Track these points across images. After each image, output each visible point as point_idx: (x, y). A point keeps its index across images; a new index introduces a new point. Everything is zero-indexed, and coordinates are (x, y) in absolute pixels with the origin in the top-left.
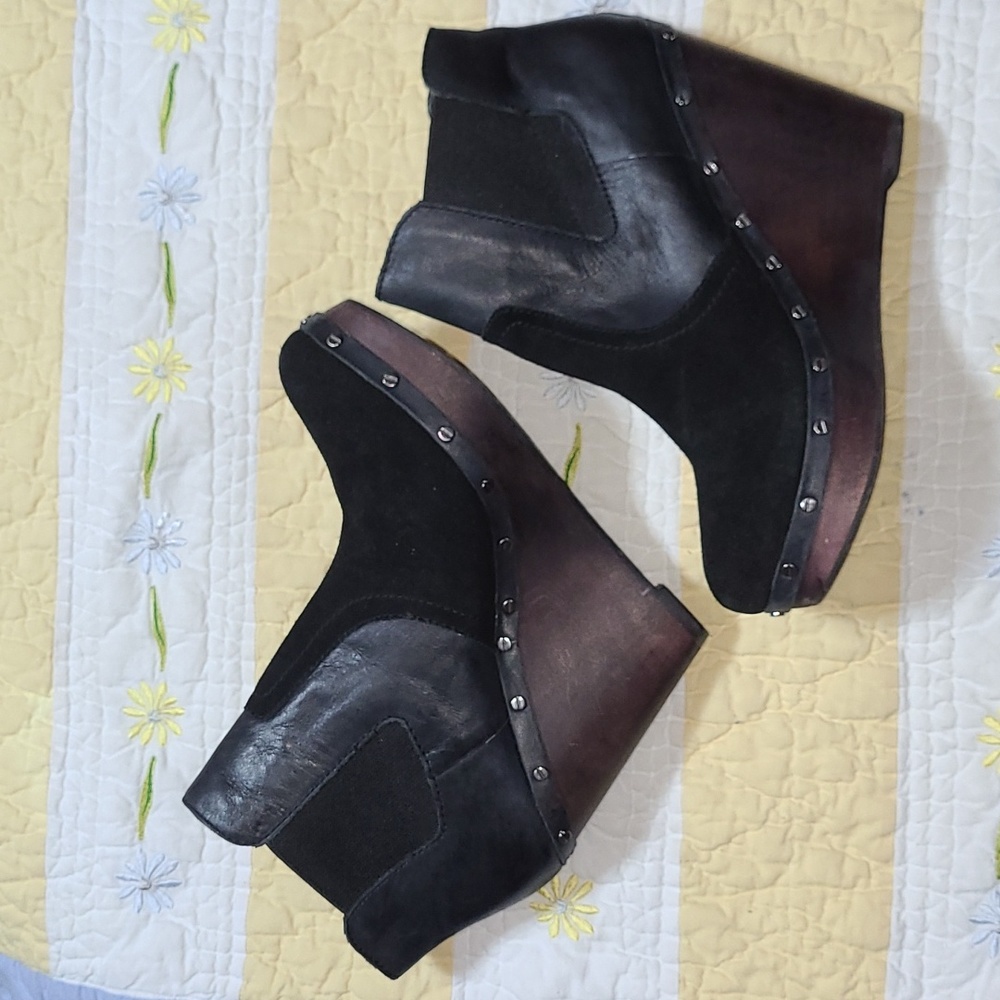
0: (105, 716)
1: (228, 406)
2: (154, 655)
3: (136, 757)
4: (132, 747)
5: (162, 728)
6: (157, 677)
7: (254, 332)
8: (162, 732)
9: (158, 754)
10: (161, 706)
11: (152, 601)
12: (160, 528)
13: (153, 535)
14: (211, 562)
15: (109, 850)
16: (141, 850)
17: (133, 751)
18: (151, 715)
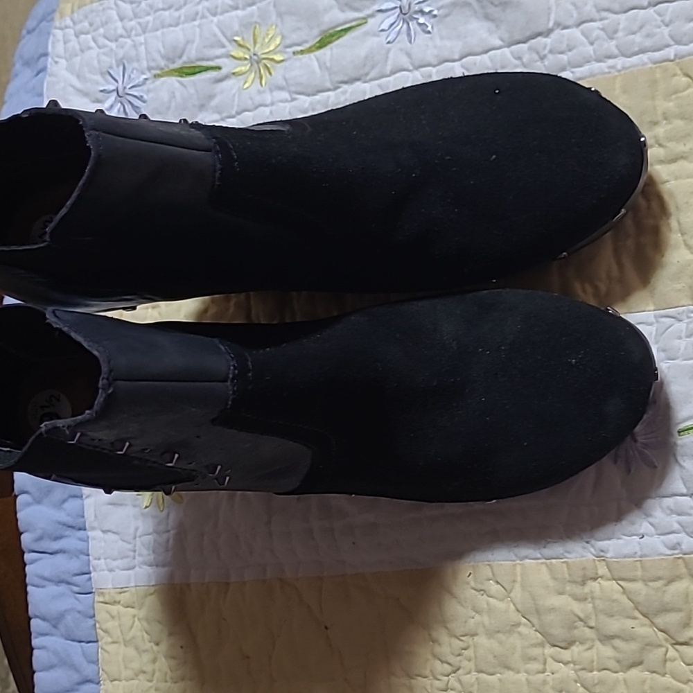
0: (249, 9)
1: (551, 52)
2: (306, 42)
3: (219, 51)
4: (227, 43)
5: (248, 67)
6: (288, 50)
7: (634, 59)
8: (243, 69)
9: (224, 71)
10: (264, 61)
11: (353, 24)
12: (422, 12)
13: (412, 6)
14: (398, 75)
15: (142, 49)
16: (146, 79)
17: (223, 46)
18: (255, 55)
